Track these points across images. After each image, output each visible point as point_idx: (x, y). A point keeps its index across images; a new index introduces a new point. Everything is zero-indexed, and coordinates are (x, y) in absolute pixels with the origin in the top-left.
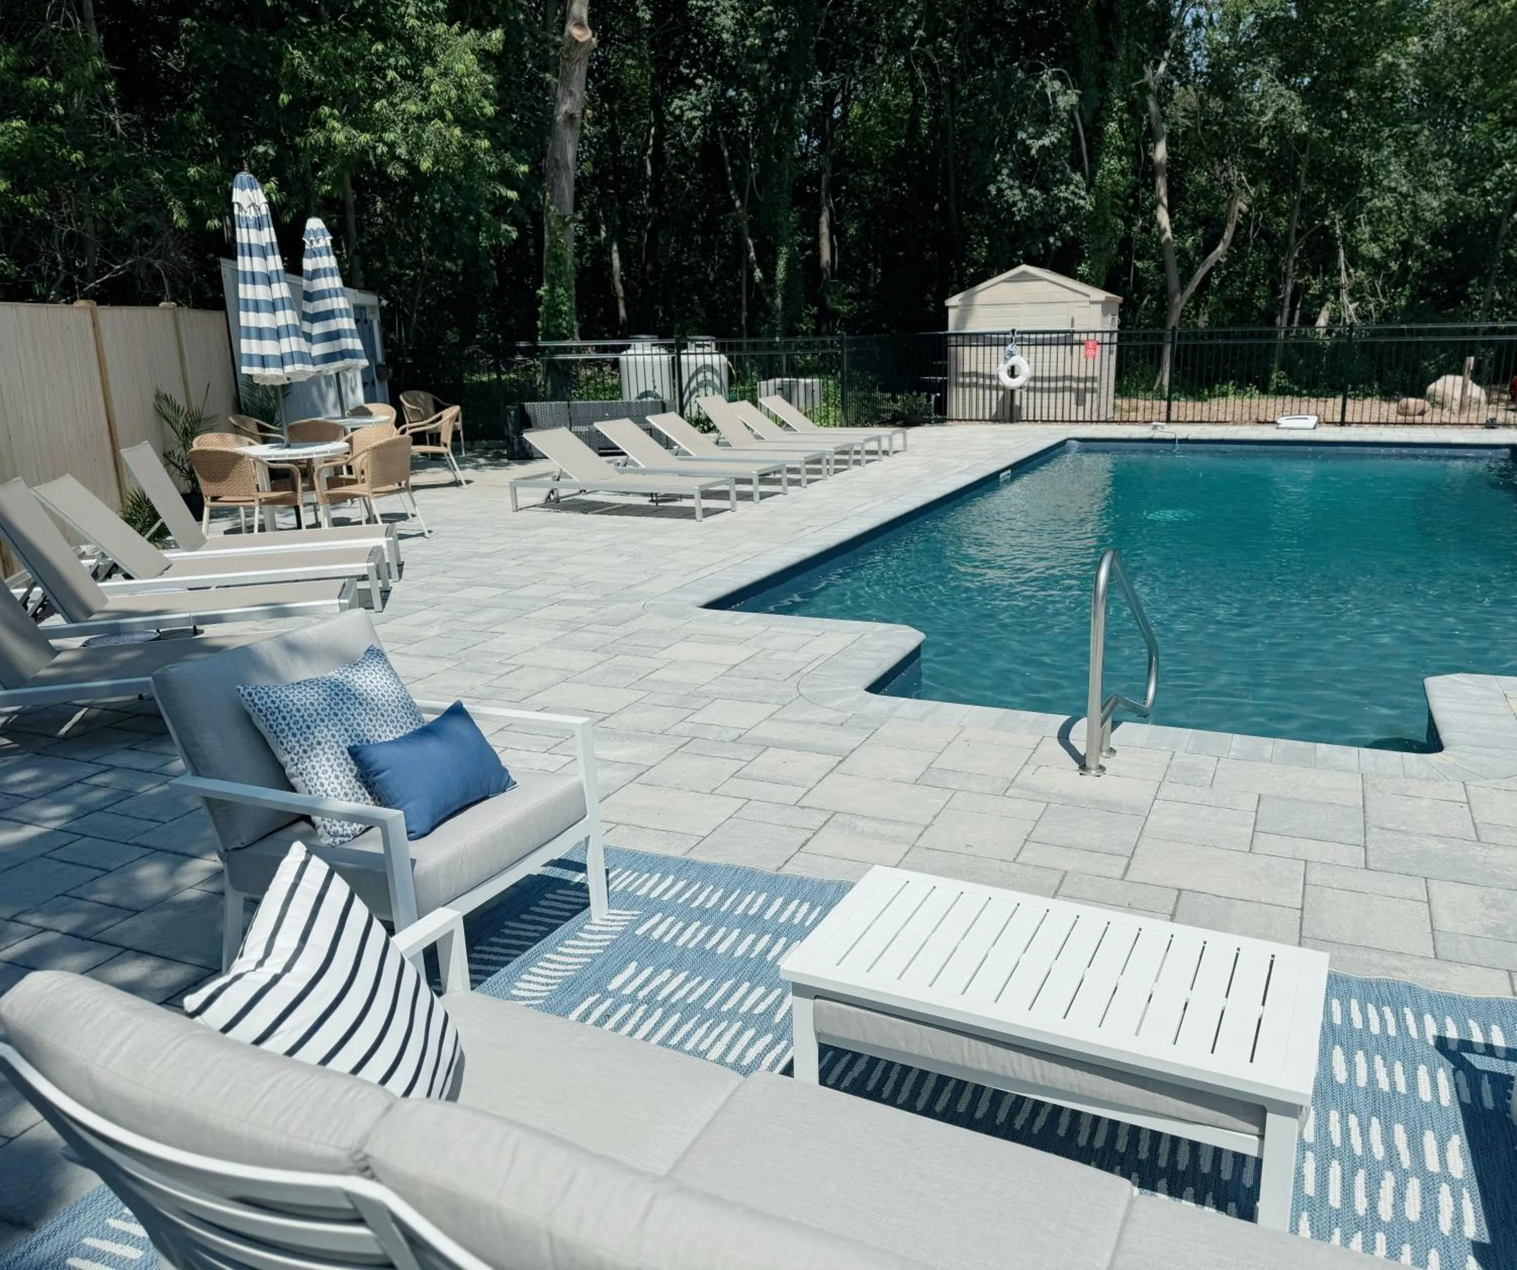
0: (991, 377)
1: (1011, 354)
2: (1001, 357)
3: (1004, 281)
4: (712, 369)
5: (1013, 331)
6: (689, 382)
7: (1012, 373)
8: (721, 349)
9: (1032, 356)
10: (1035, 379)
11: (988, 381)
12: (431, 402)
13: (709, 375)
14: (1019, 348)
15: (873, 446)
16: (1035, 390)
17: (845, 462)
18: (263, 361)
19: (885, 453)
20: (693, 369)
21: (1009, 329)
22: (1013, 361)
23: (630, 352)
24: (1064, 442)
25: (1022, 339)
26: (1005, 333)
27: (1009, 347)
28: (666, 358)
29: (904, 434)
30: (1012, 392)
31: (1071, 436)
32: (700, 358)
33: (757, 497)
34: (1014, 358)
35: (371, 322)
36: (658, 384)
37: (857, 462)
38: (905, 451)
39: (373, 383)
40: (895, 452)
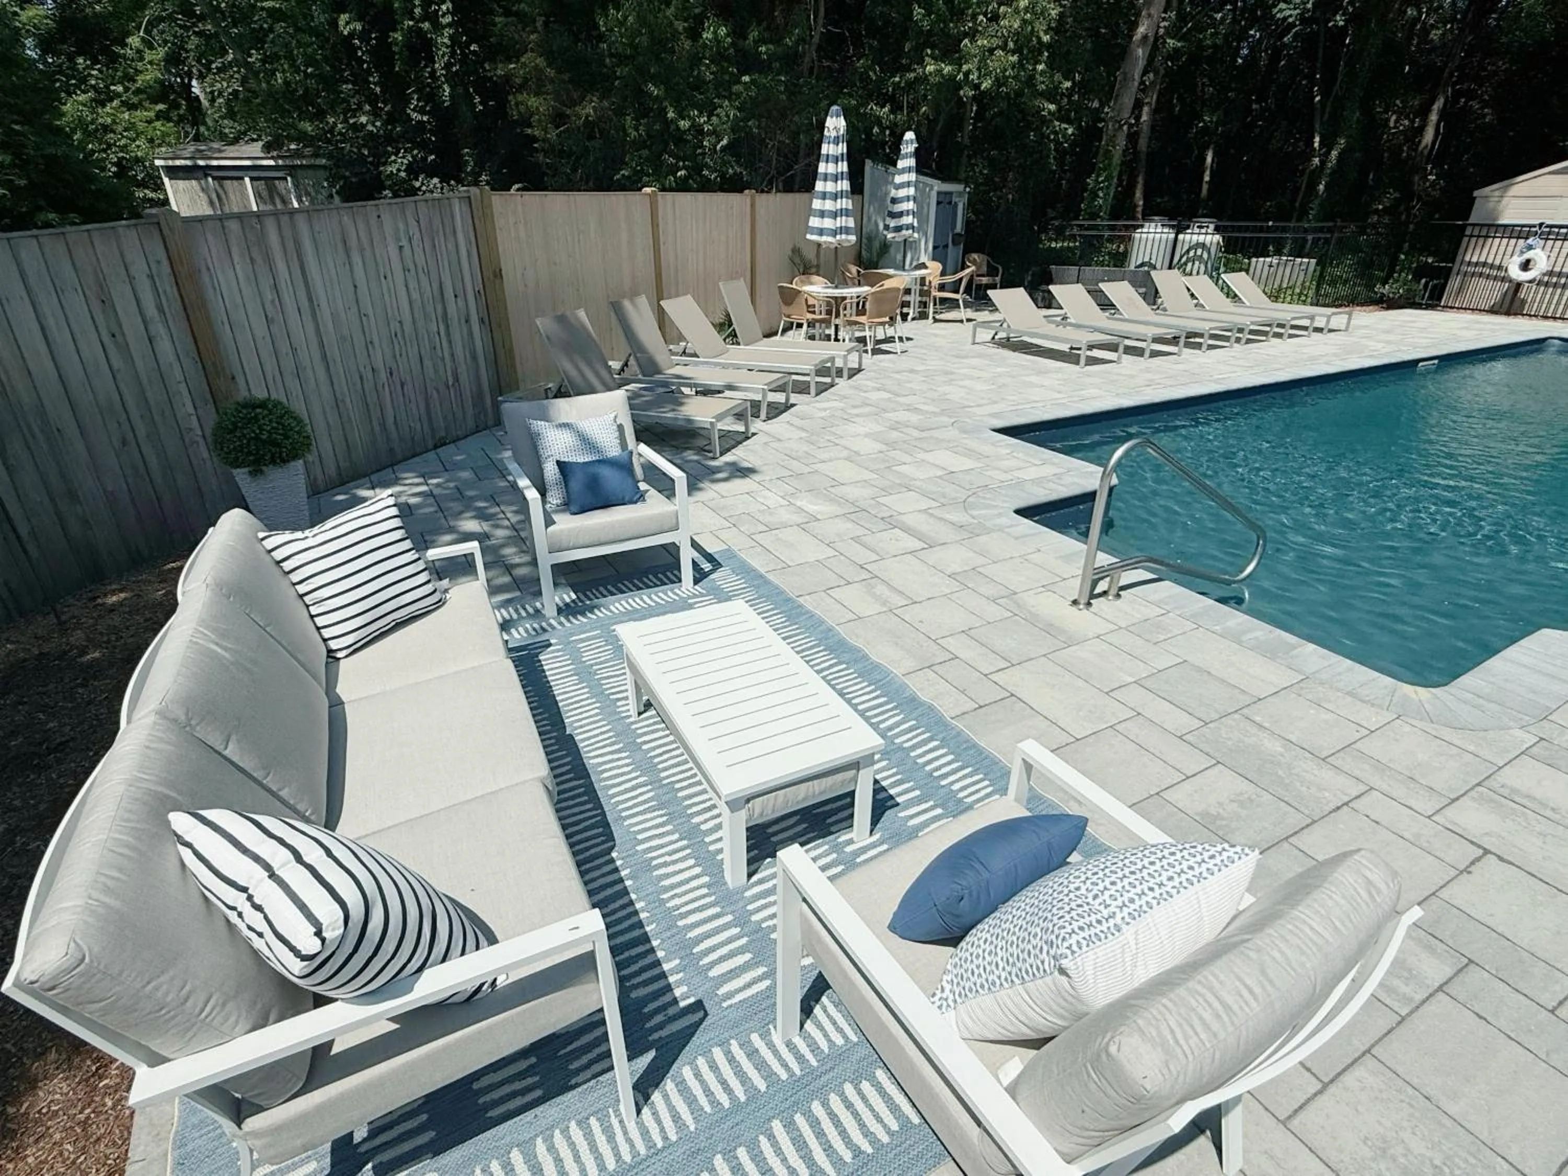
0: (1500, 268)
1: (1530, 247)
2: (1518, 249)
3: (1550, 173)
4: (1203, 245)
5: (1541, 225)
6: (1181, 257)
7: (1526, 266)
8: (1217, 230)
9: (1556, 250)
10: (1551, 273)
11: (1497, 272)
12: (985, 263)
13: (1199, 252)
14: (1542, 242)
15: (1305, 322)
16: (1547, 285)
17: (1265, 334)
18: (821, 232)
19: (1318, 330)
20: (1186, 248)
21: (1537, 222)
22: (1529, 255)
23: (1145, 230)
24: (1544, 340)
25: (1549, 233)
26: (1534, 226)
27: (1530, 241)
28: (1172, 236)
29: (1350, 315)
30: (1519, 285)
31: (1556, 335)
32: (1195, 237)
33: (1147, 354)
34: (1532, 252)
35: (956, 205)
36: (1154, 257)
37: (1279, 335)
38: (1346, 330)
39: (946, 246)
40: (1331, 331)
